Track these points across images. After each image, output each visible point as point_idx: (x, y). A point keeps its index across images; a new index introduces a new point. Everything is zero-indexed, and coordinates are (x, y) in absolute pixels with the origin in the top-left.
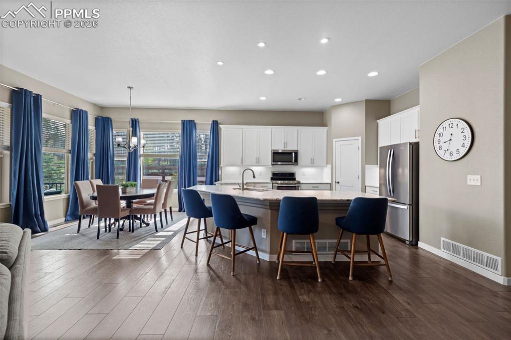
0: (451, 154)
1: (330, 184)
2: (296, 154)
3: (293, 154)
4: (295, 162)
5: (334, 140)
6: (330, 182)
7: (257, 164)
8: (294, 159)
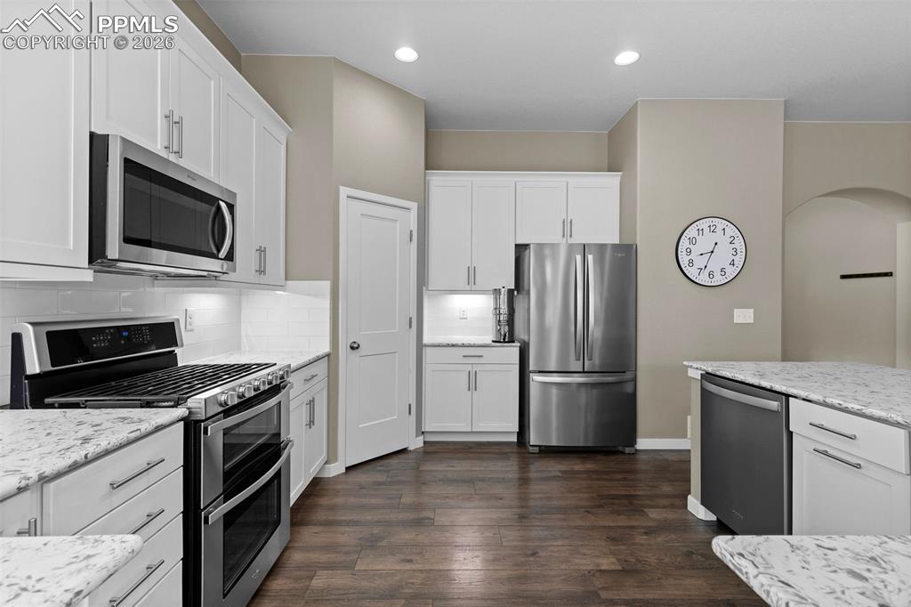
0: (711, 275)
1: (329, 356)
2: (231, 207)
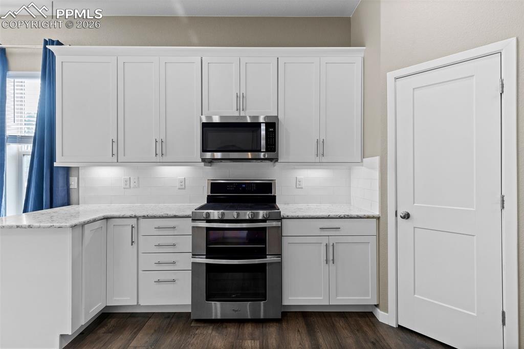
1: (378, 218)
2: (272, 126)
3: (263, 127)
4: (267, 150)
5: (390, 76)
6: (377, 213)
7: (159, 159)
8: (263, 142)
